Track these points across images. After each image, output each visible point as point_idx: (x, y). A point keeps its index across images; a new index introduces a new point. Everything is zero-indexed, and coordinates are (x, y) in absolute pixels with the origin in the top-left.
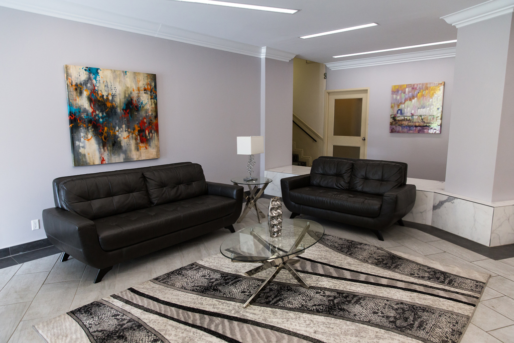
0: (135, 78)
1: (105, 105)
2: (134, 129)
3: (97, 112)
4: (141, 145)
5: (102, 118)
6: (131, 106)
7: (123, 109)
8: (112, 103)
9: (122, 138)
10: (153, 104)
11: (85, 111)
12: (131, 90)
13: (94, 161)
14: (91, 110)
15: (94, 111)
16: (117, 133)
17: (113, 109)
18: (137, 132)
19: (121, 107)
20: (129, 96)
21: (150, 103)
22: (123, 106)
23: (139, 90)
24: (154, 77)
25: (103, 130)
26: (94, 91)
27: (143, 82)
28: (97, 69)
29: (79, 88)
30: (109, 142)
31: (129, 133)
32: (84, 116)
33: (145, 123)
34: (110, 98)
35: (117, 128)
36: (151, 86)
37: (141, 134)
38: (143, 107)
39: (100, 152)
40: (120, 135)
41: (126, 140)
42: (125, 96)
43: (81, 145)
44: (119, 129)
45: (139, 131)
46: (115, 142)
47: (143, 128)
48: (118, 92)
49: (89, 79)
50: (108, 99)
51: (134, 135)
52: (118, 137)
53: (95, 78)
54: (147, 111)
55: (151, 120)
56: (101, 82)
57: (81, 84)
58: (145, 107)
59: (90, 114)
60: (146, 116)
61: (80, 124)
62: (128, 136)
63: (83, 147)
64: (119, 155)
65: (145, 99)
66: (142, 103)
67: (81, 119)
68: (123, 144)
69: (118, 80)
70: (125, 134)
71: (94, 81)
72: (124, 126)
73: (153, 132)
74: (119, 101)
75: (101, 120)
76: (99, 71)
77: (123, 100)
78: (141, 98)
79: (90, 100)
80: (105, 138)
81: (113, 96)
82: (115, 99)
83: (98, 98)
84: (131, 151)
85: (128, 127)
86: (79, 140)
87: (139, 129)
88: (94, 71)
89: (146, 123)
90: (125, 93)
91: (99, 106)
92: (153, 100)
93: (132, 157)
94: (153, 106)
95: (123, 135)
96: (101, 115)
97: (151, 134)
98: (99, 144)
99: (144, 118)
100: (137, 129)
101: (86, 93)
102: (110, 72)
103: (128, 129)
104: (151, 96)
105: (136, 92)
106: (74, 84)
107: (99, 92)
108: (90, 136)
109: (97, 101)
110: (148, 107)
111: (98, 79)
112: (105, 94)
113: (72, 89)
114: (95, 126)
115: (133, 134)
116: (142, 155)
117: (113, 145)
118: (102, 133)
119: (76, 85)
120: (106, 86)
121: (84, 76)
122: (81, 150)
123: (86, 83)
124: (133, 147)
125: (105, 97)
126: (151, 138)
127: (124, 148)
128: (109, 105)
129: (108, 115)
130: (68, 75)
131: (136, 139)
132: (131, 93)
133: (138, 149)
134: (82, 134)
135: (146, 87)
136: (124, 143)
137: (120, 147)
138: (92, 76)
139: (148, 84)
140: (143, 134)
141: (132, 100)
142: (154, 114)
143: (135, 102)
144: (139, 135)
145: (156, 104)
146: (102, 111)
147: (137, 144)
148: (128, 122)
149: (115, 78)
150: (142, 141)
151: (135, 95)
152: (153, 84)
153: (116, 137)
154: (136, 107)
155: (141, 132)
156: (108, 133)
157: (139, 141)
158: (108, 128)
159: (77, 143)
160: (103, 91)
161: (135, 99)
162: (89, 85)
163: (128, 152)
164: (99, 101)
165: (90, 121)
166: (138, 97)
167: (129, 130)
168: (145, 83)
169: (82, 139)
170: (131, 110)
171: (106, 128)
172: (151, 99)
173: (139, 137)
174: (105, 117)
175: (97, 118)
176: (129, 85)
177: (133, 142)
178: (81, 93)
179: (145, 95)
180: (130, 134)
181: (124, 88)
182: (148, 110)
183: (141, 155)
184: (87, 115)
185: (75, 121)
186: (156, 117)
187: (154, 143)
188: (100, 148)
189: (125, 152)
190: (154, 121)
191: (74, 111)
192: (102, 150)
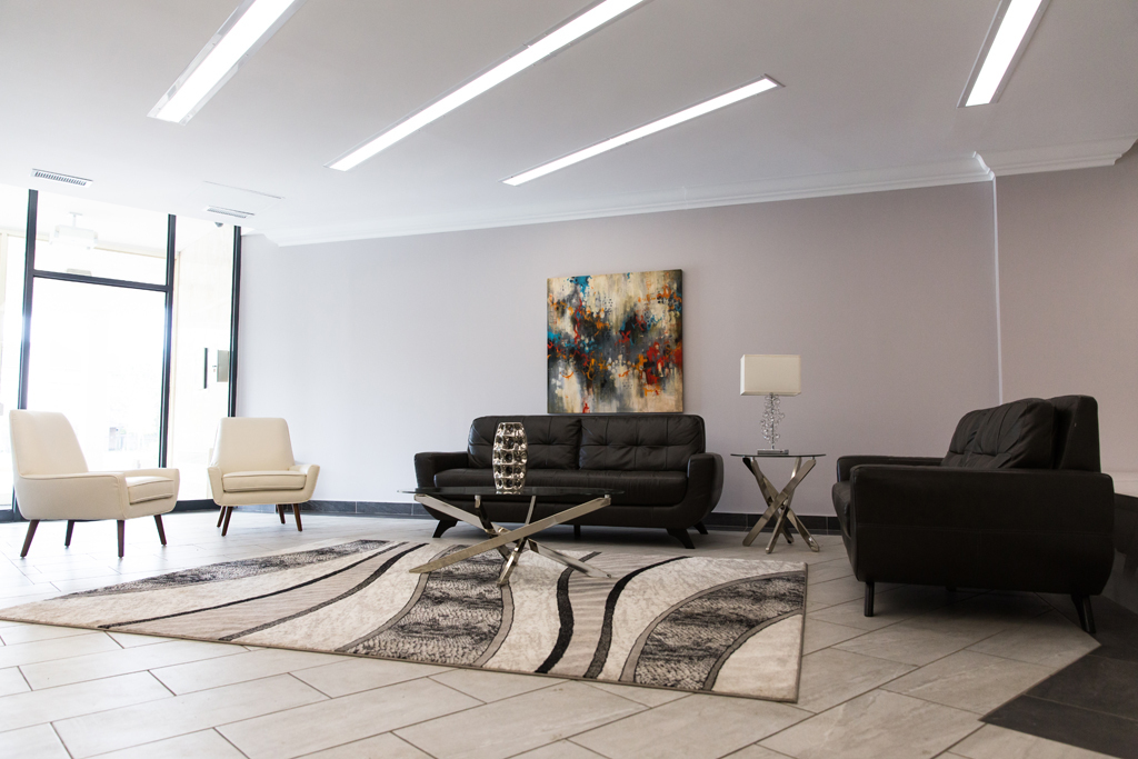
0: (642, 281)
1: (594, 326)
2: (637, 362)
3: (583, 338)
4: (648, 387)
5: (589, 345)
6: (635, 325)
7: (621, 331)
8: (604, 322)
9: (616, 376)
10: (674, 319)
11: (567, 336)
12: (635, 300)
13: (573, 407)
14: (574, 335)
15: (578, 336)
16: (609, 368)
17: (606, 331)
18: (641, 367)
19: (617, 327)
20: (632, 309)
21: (668, 318)
22: (621, 326)
23: (648, 298)
24: (678, 276)
25: (589, 363)
26: (580, 308)
27: (655, 287)
28: (587, 277)
29: (560, 307)
30: (598, 381)
31: (628, 367)
32: (564, 343)
33: (656, 351)
34: (602, 316)
35: (610, 360)
36: (670, 289)
37: (649, 369)
38: (654, 325)
39: (582, 395)
40: (613, 371)
41: (622, 378)
42: (625, 311)
43: (558, 383)
44: (613, 361)
45: (645, 365)
46: (605, 381)
47: (653, 359)
48: (614, 306)
49: (576, 292)
50: (598, 317)
51: (636, 371)
52: (610, 374)
53: (583, 291)
54: (661, 331)
55: (668, 346)
56: (591, 294)
57: (564, 301)
58: (659, 326)
59: (572, 341)
60: (660, 339)
61: (560, 355)
62: (627, 373)
63: (560, 387)
64: (610, 401)
65: (661, 315)
66: (653, 319)
67: (561, 347)
68: (617, 385)
69: (616, 288)
70: (622, 369)
71: (581, 295)
72: (620, 357)
73: (671, 365)
74: (616, 318)
75: (587, 349)
76: (589, 280)
77: (621, 317)
78: (652, 311)
79: (574, 320)
80: (591, 376)
81: (606, 313)
82: (610, 317)
83: (585, 317)
84: (629, 396)
85: (627, 358)
86: (556, 377)
87: (646, 360)
88: (583, 280)
89: (658, 351)
90: (625, 306)
91: (586, 328)
92: (673, 313)
93: (631, 406)
94: (674, 322)
95: (619, 371)
96: (587, 341)
97: (666, 370)
98: (581, 383)
99: (656, 343)
100: (643, 360)
101: (569, 313)
102: (604, 278)
103: (627, 361)
104: (670, 306)
105: (644, 302)
106: (555, 301)
107: (588, 309)
108: (570, 371)
109: (585, 322)
110: (664, 324)
111: (587, 290)
112: (595, 310)
113: (553, 308)
114: (578, 357)
115: (634, 369)
116: (649, 404)
117: (603, 385)
118: (588, 368)
119: (558, 303)
120: (598, 299)
121: (568, 290)
122: (558, 391)
123: (570, 298)
124: (634, 390)
125: (595, 315)
126: (667, 377)
127: (618, 392)
128: (599, 326)
129: (598, 341)
130: (549, 291)
131: (640, 378)
132: (635, 305)
133: (641, 394)
134: (560, 369)
135: (662, 293)
136: (619, 383)
137: (613, 389)
138: (579, 288)
139: (664, 288)
140: (653, 368)
141: (635, 315)
142: (674, 336)
143: (640, 319)
144: (645, 371)
145: (680, 321)
146: (589, 336)
147: (641, 386)
148: (628, 349)
149: (610, 286)
150: (650, 382)
151: (641, 307)
152: (675, 286)
153: (607, 373)
154: (642, 325)
155: (649, 365)
156: (596, 367)
157: (644, 381)
158: (597, 360)
159: (553, 381)
160: (592, 306)
161: (641, 313)
162: (574, 301)
163: (625, 398)
164: (586, 321)
165: (572, 351)
166: (647, 309)
167: (629, 363)
168: (660, 286)
169: (560, 376)
170: (633, 331)
171: (593, 361)
172: (670, 310)
173: (644, 375)
174: (593, 343)
175: (581, 345)
176: (632, 294)
177: (634, 383)
178: (563, 313)
179: (658, 306)
180: (631, 369)
181: (624, 299)
182: (664, 329)
183: (646, 405)
184: (569, 342)
185: (555, 351)
186: (679, 339)
187: (674, 383)
188: (582, 390)
189: (620, 398)
190: (674, 348)
191: (552, 338)
192: (586, 392)
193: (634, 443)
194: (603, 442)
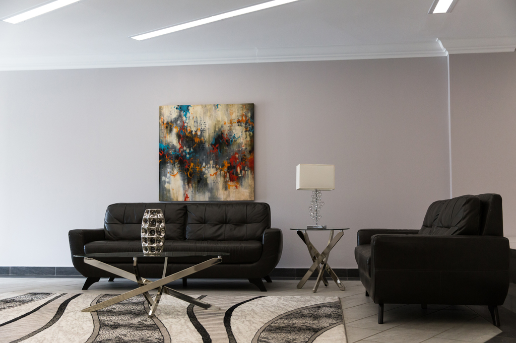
0: (227, 110)
1: (193, 140)
2: (223, 166)
3: (185, 148)
4: (230, 183)
5: (189, 154)
6: (221, 141)
7: (212, 145)
8: (200, 138)
9: (208, 175)
10: (248, 137)
11: (174, 147)
12: (222, 123)
13: (177, 197)
14: (178, 146)
15: (182, 147)
16: (204, 169)
17: (201, 144)
18: (226, 169)
19: (209, 141)
20: (220, 130)
21: (244, 136)
22: (212, 141)
23: (231, 122)
24: (251, 107)
25: (189, 166)
26: (183, 128)
27: (236, 114)
28: (188, 106)
29: (169, 126)
30: (195, 179)
31: (217, 169)
32: (171, 152)
33: (236, 159)
34: (199, 133)
35: (204, 164)
36: (246, 117)
37: (232, 171)
38: (235, 141)
39: (184, 188)
40: (206, 172)
41: (212, 177)
42: (215, 131)
43: (167, 180)
44: (206, 165)
45: (229, 168)
46: (201, 179)
47: (234, 164)
48: (207, 126)
49: (180, 116)
50: (196, 134)
51: (222, 172)
52: (204, 174)
53: (185, 115)
54: (239, 145)
55: (245, 155)
56: (191, 118)
57: (171, 122)
58: (238, 141)
59: (177, 150)
60: (239, 150)
61: (168, 160)
62: (216, 173)
63: (168, 183)
64: (204, 193)
65: (239, 134)
66: (234, 137)
67: (169, 155)
68: (209, 181)
69: (209, 114)
70: (212, 171)
71: (184, 118)
72: (211, 162)
73: (246, 169)
74: (208, 135)
75: (188, 156)
76: (190, 108)
77: (212, 135)
78: (234, 131)
79: (179, 136)
80: (190, 175)
81: (202, 131)
82: (204, 134)
83: (187, 134)
84: (217, 189)
85: (216, 163)
86: (166, 176)
87: (229, 165)
88: (185, 108)
89: (238, 159)
90: (215, 127)
91: (187, 142)
92: (248, 133)
93: (219, 196)
94: (248, 139)
95: (210, 172)
96: (188, 151)
97: (243, 172)
98: (184, 180)
99: (236, 153)
100: (227, 165)
101: (175, 130)
102: (201, 107)
103: (216, 165)
104: (246, 128)
105: (228, 125)
106: (165, 122)
107: (188, 128)
108: (176, 171)
109: (186, 137)
110: (242, 140)
111: (188, 115)
112: (194, 129)
113: (163, 127)
114: (182, 162)
115: (221, 170)
116: (231, 195)
117: (199, 182)
118: (188, 169)
119: (168, 123)
120: (196, 122)
121: (175, 114)
122: (167, 186)
123: (176, 120)
124: (220, 185)
125: (193, 133)
126: (244, 176)
127: (210, 186)
128: (197, 140)
129: (195, 151)
130: (161, 114)
131: (225, 177)
132: (222, 127)
133: (226, 188)
134: (169, 170)
135: (240, 119)
136: (210, 180)
137: (206, 184)
138: (183, 113)
139: (242, 116)
140: (234, 171)
141: (222, 134)
142: (249, 148)
143: (225, 136)
144: (228, 172)
145: (252, 138)
146: (189, 147)
147: (225, 182)
148: (217, 157)
149: (205, 113)
150: (232, 180)
151: (226, 128)
152: (249, 115)
153: (202, 173)
154: (227, 141)
155: (232, 168)
156: (194, 169)
157: (228, 179)
158: (195, 164)
159: (163, 178)
160: (192, 126)
161: (226, 133)
162: (179, 122)
163: (214, 191)
164: (187, 137)
165: (177, 157)
166: (230, 130)
167: (217, 166)
168: (239, 114)
169: (168, 175)
170: (221, 144)
171: (192, 164)
172: (246, 131)
173: (228, 175)
174: (192, 152)
175: (184, 154)
176: (220, 119)
177: (220, 180)
178: (171, 130)
179: (238, 128)
180: (219, 171)
181: (214, 122)
182: (241, 144)
183: (229, 195)
184: (175, 151)
185: (165, 157)
186: (252, 150)
187: (248, 181)
188: (184, 185)
189: (211, 191)
190: (249, 156)
191: (163, 148)
192: (187, 186)
193: (224, 221)
194: (202, 221)
